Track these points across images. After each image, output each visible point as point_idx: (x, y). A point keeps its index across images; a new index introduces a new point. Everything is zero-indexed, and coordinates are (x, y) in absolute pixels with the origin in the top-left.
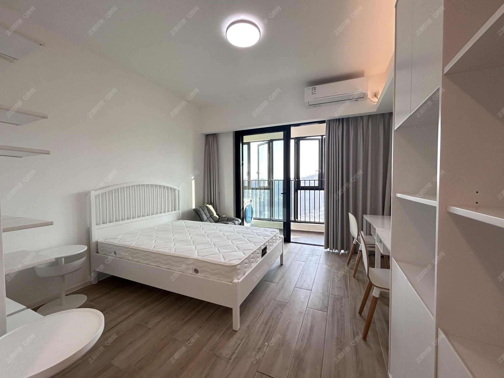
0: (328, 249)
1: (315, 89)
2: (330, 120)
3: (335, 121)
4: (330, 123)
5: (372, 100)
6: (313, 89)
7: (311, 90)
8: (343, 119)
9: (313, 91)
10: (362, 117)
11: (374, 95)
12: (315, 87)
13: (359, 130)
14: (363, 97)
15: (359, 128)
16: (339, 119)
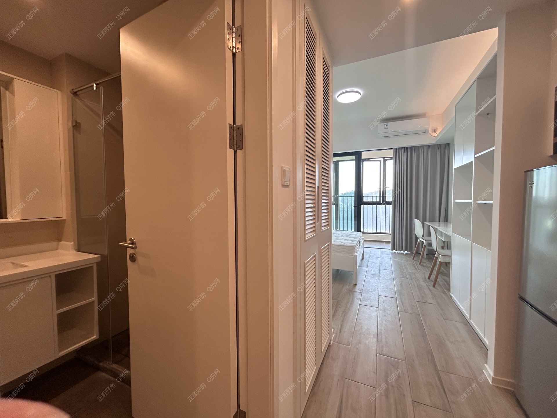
0: (394, 251)
1: (387, 125)
2: (396, 148)
3: (401, 149)
4: (396, 150)
5: (432, 134)
6: (386, 125)
7: (384, 125)
8: (407, 148)
9: (385, 127)
10: (423, 147)
11: (433, 130)
12: (387, 124)
13: (420, 155)
14: (426, 132)
15: (420, 154)
16: (404, 148)
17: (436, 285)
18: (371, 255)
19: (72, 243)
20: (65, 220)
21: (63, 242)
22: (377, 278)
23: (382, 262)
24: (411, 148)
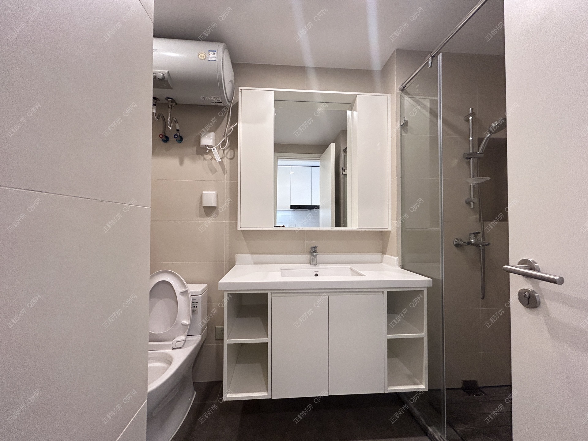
19: (397, 258)
20: (390, 231)
21: (387, 256)
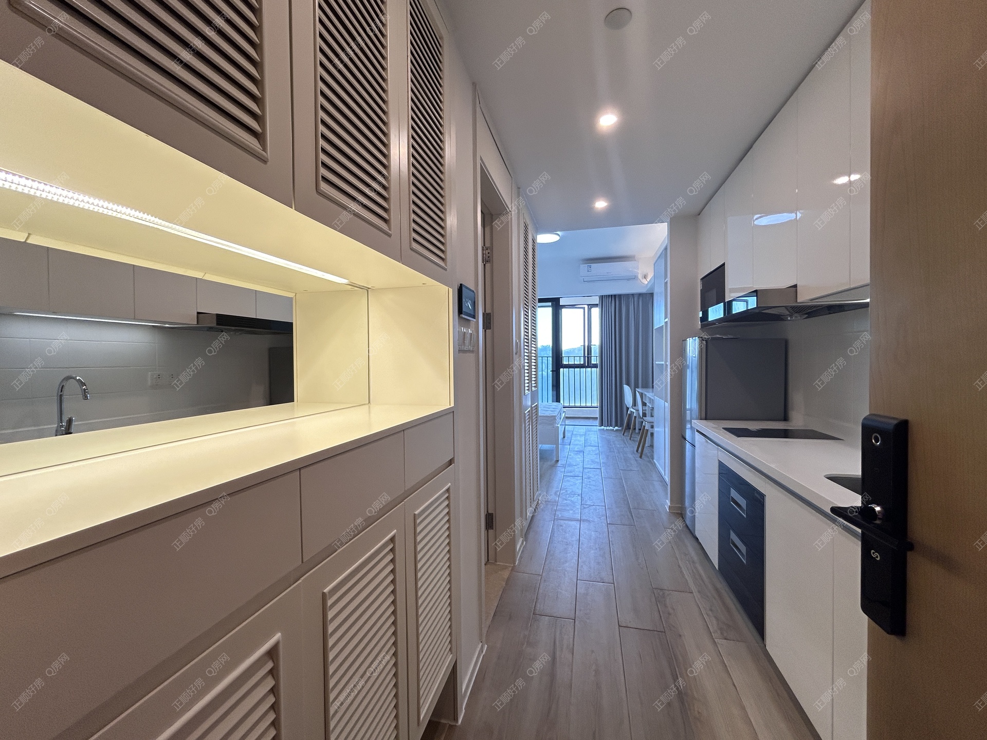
0: (603, 427)
1: (590, 267)
2: (603, 295)
3: (608, 296)
4: (602, 297)
5: (643, 281)
6: (588, 267)
7: (586, 267)
8: (615, 296)
11: (643, 276)
12: (590, 265)
13: (630, 305)
14: (635, 278)
16: (612, 295)
17: (643, 456)
18: (575, 433)
22: (581, 454)
23: (587, 439)
24: (620, 296)
